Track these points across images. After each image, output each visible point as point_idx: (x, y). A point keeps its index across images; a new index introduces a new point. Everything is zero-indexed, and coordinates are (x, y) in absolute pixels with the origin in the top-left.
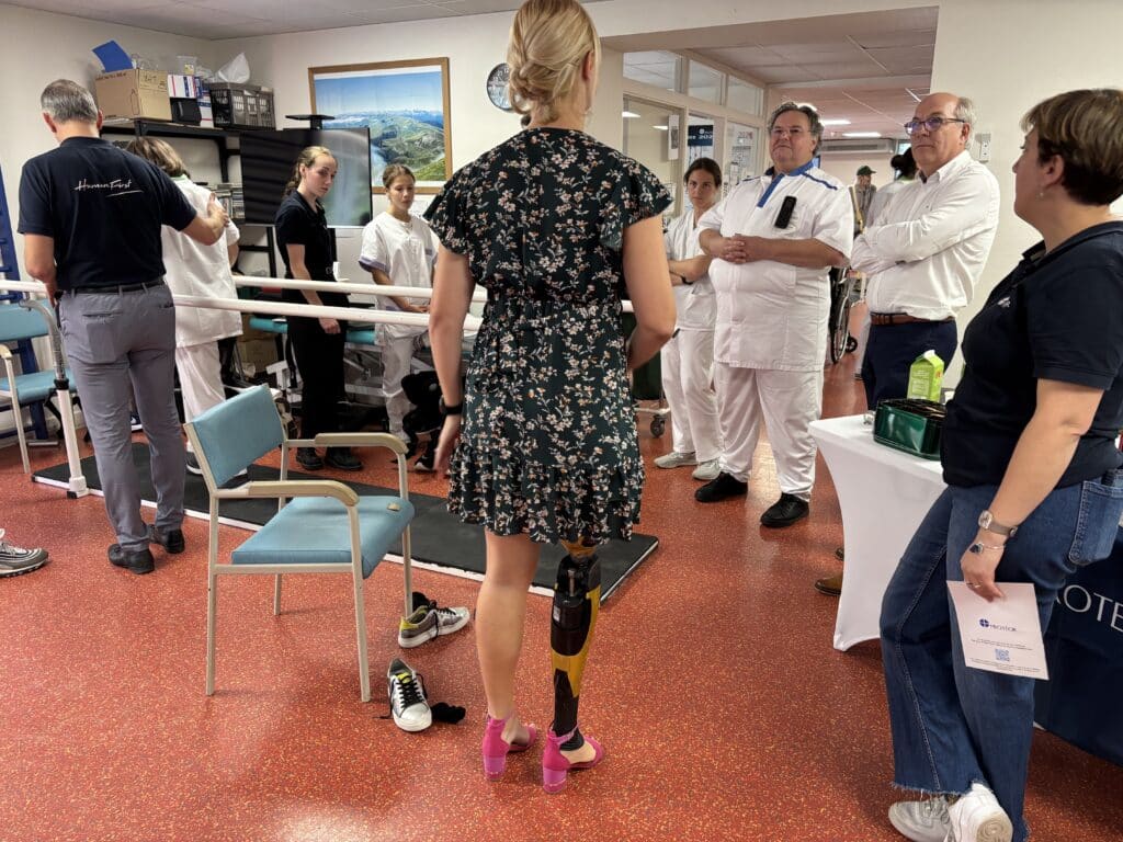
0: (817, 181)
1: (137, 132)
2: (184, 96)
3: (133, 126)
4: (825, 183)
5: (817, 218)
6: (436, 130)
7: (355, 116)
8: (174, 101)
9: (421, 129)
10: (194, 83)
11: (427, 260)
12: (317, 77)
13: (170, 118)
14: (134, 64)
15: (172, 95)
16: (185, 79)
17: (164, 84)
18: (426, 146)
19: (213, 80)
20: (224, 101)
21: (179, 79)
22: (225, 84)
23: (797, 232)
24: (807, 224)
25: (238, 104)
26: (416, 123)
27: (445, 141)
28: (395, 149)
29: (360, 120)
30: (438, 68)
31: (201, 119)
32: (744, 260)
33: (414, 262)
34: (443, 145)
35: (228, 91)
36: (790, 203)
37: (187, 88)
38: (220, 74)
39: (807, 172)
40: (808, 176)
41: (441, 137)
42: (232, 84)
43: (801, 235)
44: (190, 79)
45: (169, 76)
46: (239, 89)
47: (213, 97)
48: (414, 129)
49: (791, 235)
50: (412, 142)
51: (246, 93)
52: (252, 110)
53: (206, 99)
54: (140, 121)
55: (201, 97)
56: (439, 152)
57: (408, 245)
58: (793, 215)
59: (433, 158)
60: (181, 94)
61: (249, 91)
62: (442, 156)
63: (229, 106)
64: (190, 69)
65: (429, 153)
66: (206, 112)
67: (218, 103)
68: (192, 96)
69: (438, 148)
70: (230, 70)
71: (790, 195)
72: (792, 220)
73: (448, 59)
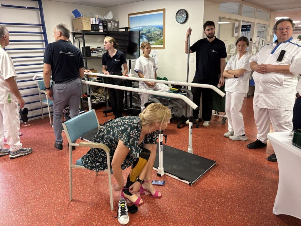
0: (294, 44)
1: (82, 33)
2: (95, 24)
3: (81, 32)
4: (297, 45)
5: (293, 57)
6: (161, 30)
7: (140, 27)
8: (92, 25)
9: (157, 30)
10: (98, 20)
11: (154, 69)
12: (130, 16)
13: (91, 30)
14: (82, 15)
15: (92, 24)
16: (95, 19)
17: (90, 20)
18: (158, 35)
19: (103, 19)
20: (106, 25)
21: (94, 19)
22: (106, 20)
23: (285, 63)
24: (289, 60)
25: (109, 25)
26: (156, 28)
27: (163, 34)
28: (150, 36)
29: (141, 28)
30: (162, 12)
31: (99, 30)
32: (264, 73)
33: (150, 70)
34: (163, 35)
35: (107, 22)
36: (283, 53)
37: (96, 21)
38: (105, 17)
39: (290, 41)
40: (291, 42)
41: (162, 32)
42: (108, 20)
43: (286, 64)
44: (97, 19)
45: (91, 19)
46: (110, 21)
47: (103, 24)
48: (155, 30)
49: (283, 63)
50: (154, 34)
51: (112, 22)
52: (113, 26)
53: (101, 24)
54: (83, 31)
55: (100, 24)
56: (161, 37)
57: (148, 65)
58: (284, 57)
59: (160, 39)
60: (94, 23)
61: (113, 21)
62: (162, 38)
63: (107, 26)
64: (97, 16)
65: (159, 37)
66: (101, 28)
67: (104, 25)
68: (97, 23)
69: (161, 35)
70: (107, 16)
71: (283, 50)
72: (283, 58)
73: (165, 9)
